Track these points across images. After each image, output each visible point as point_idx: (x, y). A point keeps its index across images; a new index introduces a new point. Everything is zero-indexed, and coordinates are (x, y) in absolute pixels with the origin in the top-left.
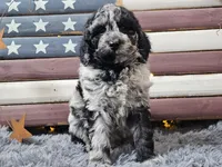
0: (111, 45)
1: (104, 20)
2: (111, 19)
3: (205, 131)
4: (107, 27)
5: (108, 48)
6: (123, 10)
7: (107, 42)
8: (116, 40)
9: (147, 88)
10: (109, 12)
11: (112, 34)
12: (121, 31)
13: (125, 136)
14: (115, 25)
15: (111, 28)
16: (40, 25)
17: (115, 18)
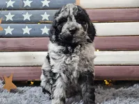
0: (70, 31)
1: (66, 14)
2: (71, 13)
3: (131, 88)
4: (68, 19)
5: (68, 32)
6: (79, 8)
8: (74, 28)
9: (92, 59)
10: (70, 9)
11: (71, 23)
12: (77, 21)
13: (77, 90)
14: (73, 18)
15: (71, 19)
16: (27, 16)
17: (73, 13)
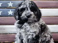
2: (28, 6)
4: (26, 9)
8: (29, 14)
14: (29, 9)
17: (29, 6)
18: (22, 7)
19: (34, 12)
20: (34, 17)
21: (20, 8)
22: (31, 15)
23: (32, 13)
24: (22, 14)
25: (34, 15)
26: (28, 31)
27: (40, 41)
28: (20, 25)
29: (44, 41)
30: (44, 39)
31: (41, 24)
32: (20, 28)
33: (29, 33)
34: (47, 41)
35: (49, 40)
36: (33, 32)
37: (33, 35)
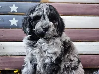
0: (43, 28)
2: (45, 13)
4: (42, 17)
7: (42, 26)
11: (44, 22)
14: (46, 17)
18: (35, 14)
19: (53, 22)
20: (54, 30)
21: (32, 16)
22: (49, 27)
23: (51, 23)
24: (35, 25)
25: (54, 27)
26: (45, 52)
27: (62, 66)
28: (32, 43)
29: (68, 67)
30: (69, 63)
31: (64, 40)
32: (33, 46)
33: (46, 55)
34: (73, 66)
35: (75, 66)
36: (52, 53)
37: (52, 57)
